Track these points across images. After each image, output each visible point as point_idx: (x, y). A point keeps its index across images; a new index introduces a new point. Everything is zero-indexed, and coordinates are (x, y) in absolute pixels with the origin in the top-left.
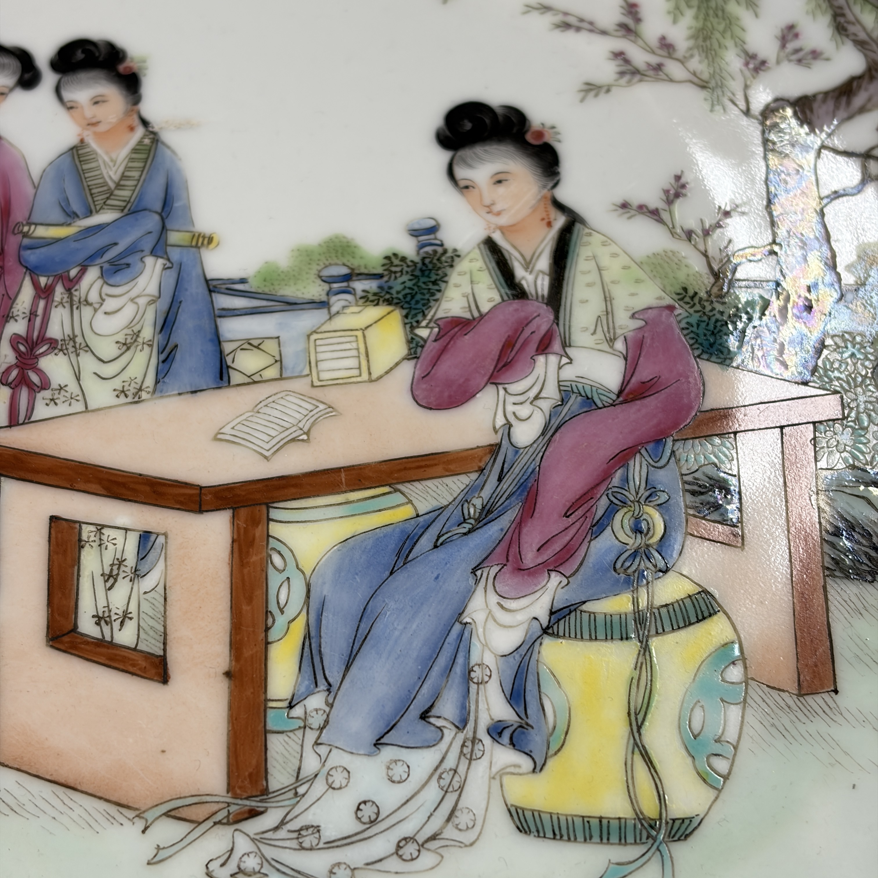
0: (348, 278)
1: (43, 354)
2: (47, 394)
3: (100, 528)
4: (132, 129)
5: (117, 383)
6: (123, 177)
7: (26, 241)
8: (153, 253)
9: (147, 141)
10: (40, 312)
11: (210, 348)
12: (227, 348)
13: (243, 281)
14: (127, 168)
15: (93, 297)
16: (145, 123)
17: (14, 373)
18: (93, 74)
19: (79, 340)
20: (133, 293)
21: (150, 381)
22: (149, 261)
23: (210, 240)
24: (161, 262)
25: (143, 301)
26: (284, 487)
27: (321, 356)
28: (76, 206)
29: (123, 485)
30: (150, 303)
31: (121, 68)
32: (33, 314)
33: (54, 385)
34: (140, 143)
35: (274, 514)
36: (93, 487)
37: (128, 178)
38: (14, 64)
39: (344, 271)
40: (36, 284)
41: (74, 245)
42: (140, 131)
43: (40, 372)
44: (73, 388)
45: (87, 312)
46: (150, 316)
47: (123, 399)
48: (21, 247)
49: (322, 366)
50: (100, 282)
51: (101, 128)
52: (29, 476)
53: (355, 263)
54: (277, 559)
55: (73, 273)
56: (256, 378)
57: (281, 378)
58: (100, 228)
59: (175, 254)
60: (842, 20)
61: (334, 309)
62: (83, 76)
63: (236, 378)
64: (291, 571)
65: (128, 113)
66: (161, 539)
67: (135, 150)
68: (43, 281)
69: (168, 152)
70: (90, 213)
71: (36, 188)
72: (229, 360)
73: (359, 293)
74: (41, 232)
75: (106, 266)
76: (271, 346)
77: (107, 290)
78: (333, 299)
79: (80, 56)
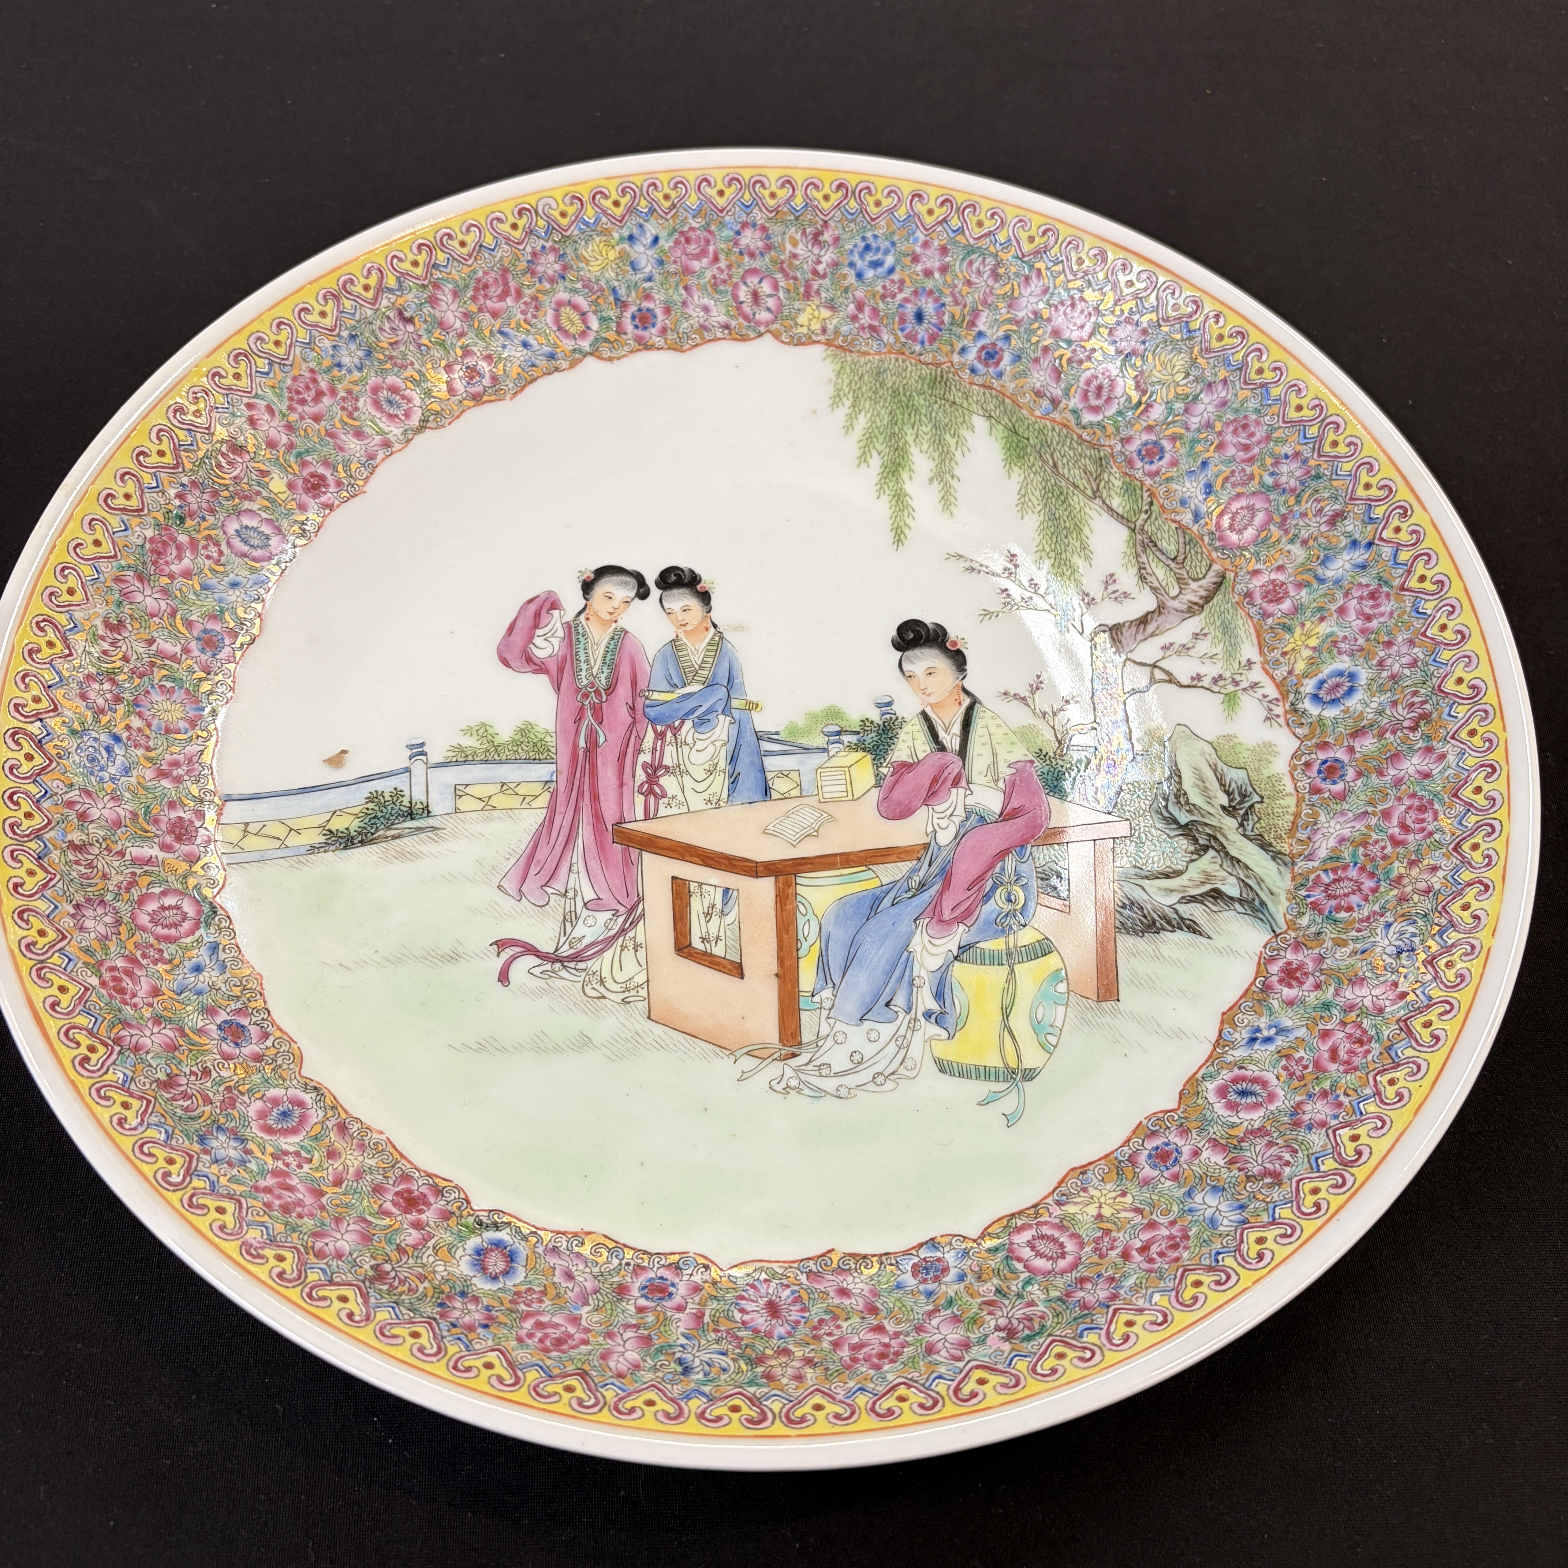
0: (839, 733)
1: (661, 775)
2: (665, 800)
3: (701, 884)
4: (707, 629)
5: (706, 795)
6: (703, 662)
7: (647, 702)
8: (723, 712)
9: (717, 638)
10: (658, 748)
11: (759, 775)
12: (769, 776)
13: (777, 733)
14: (705, 656)
15: (689, 740)
16: (715, 626)
17: (646, 786)
18: (682, 591)
19: (682, 767)
20: (712, 739)
21: (725, 795)
22: (721, 717)
23: (757, 705)
24: (728, 718)
25: (718, 744)
26: (805, 864)
27: (824, 783)
28: (676, 680)
29: (712, 859)
30: (722, 745)
31: (698, 587)
32: (654, 750)
33: (670, 795)
34: (712, 639)
35: (799, 880)
36: (695, 859)
37: (706, 663)
38: (633, 582)
39: (838, 729)
40: (655, 731)
41: (676, 706)
42: (712, 630)
43: (660, 786)
44: (680, 797)
45: (686, 749)
46: (723, 754)
47: (709, 806)
48: (645, 706)
49: (825, 789)
50: (693, 730)
51: (688, 628)
52: (658, 851)
53: (843, 724)
54: (801, 907)
55: (677, 724)
56: (787, 795)
57: (801, 796)
58: (691, 695)
59: (736, 714)
60: (1143, 571)
61: (831, 754)
62: (675, 591)
63: (775, 795)
64: (810, 916)
65: (704, 618)
66: (735, 893)
67: (709, 644)
68: (659, 728)
69: (730, 646)
70: (684, 685)
71: (652, 667)
72: (770, 783)
73: (846, 744)
74: (656, 696)
75: (696, 720)
76: (793, 775)
77: (697, 735)
78: (831, 747)
79: (673, 578)
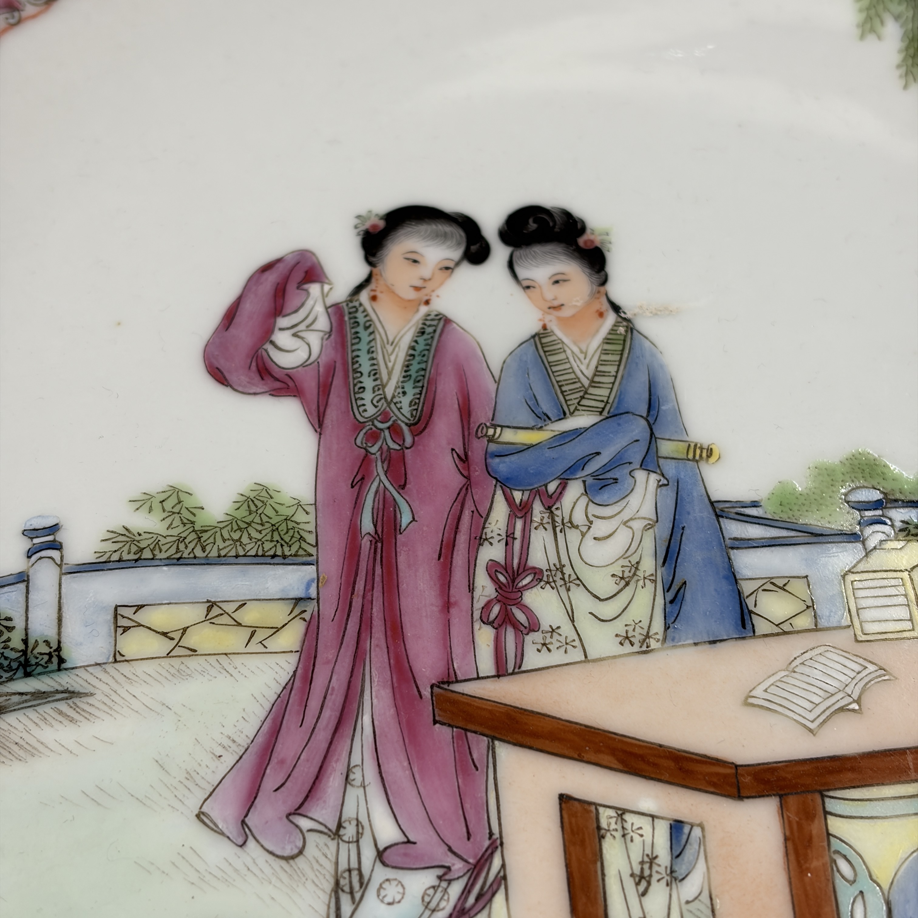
0: (877, 505)
1: (527, 587)
2: (536, 637)
3: (621, 813)
4: (601, 315)
5: (619, 627)
6: (597, 373)
7: (493, 447)
8: (643, 465)
9: (622, 330)
10: (518, 534)
11: (725, 586)
12: (747, 588)
13: (755, 504)
14: (601, 363)
15: (579, 518)
16: (616, 308)
17: (496, 609)
18: (548, 248)
19: (568, 570)
20: (625, 515)
21: (658, 626)
22: (640, 475)
23: (710, 452)
24: (654, 477)
25: (638, 525)
26: (840, 771)
27: (863, 603)
28: (546, 406)
29: (642, 758)
30: (647, 528)
31: (581, 241)
32: (510, 537)
33: (545, 626)
34: (613, 331)
35: (831, 805)
36: (606, 759)
37: (603, 374)
38: (458, 233)
39: (876, 496)
40: (509, 500)
41: (549, 454)
42: (611, 318)
43: (525, 609)
44: (567, 630)
45: (573, 536)
46: (648, 544)
47: (627, 648)
48: (487, 455)
49: (866, 615)
50: (584, 500)
51: (566, 313)
52: (528, 741)
53: (888, 486)
54: (843, 865)
55: (552, 487)
56: (786, 627)
57: (817, 629)
58: (578, 433)
59: (670, 468)
61: (872, 543)
62: (537, 249)
63: (762, 627)
64: (864, 883)
65: (595, 295)
66: (697, 832)
67: (607, 341)
68: (518, 496)
69: (647, 344)
70: (563, 416)
71: (498, 382)
72: (750, 602)
73: (898, 524)
74: (509, 436)
75: (590, 480)
76: (796, 587)
77: (594, 510)
78: (868, 530)
79: (532, 226)
